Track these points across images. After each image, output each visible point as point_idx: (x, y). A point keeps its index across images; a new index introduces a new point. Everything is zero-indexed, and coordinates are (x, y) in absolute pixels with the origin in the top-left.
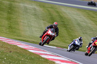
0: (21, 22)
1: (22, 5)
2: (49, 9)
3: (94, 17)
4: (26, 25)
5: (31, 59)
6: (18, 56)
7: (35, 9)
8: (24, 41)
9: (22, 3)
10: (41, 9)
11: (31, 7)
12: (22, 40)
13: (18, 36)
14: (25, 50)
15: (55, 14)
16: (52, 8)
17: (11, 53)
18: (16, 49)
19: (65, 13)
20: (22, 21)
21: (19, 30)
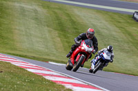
0: (15, 29)
1: (17, 5)
2: (56, 11)
3: (119, 22)
4: (24, 33)
5: (31, 82)
6: (12, 78)
7: (36, 11)
8: (20, 56)
9: (18, 2)
10: (45, 11)
11: (31, 7)
12: (17, 55)
13: (12, 49)
14: (22, 69)
15: (64, 18)
16: (60, 9)
17: (2, 73)
18: (8, 68)
19: (79, 16)
20: (17, 28)
21: (13, 40)
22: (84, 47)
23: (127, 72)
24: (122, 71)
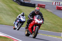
22: (37, 21)
23: (11, 25)
24: (8, 24)
